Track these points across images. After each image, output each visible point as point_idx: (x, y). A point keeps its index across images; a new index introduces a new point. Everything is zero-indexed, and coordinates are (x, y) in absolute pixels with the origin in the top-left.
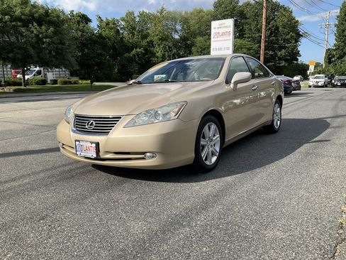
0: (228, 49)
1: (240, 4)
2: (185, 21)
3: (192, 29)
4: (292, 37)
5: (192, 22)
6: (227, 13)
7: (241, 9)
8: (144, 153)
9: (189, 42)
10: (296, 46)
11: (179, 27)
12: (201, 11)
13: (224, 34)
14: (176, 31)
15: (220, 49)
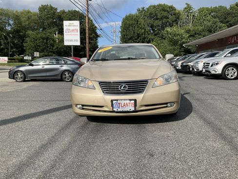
0: (77, 41)
1: (58, 11)
2: (17, 18)
3: (23, 24)
4: (94, 36)
5: (23, 19)
6: (50, 16)
7: (59, 14)
8: (167, 103)
9: (21, 34)
10: (96, 43)
11: (11, 22)
12: (29, 12)
13: (73, 30)
14: (9, 25)
15: (71, 41)
